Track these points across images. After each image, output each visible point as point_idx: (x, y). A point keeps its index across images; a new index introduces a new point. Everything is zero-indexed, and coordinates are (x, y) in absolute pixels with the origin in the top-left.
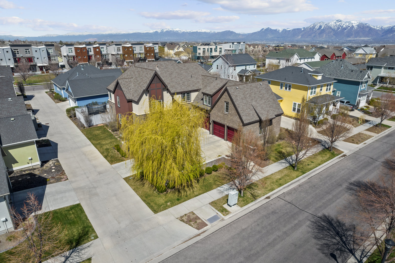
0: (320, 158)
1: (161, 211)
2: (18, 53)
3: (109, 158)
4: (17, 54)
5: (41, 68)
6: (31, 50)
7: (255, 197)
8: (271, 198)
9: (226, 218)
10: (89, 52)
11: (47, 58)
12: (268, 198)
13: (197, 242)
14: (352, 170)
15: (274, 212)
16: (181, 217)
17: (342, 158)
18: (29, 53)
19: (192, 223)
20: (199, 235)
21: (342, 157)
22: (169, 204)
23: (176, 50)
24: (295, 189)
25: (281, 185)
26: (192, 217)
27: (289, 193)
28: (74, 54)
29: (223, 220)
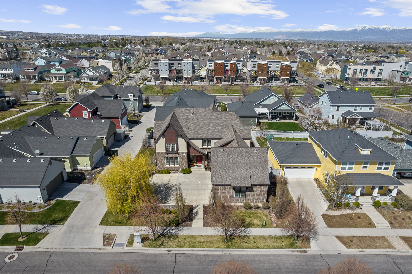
1: (104, 225)
2: (173, 66)
5: (186, 79)
6: (182, 64)
7: (162, 245)
8: (171, 252)
9: (125, 248)
10: (226, 67)
12: (169, 251)
13: (93, 252)
16: (107, 234)
17: (296, 253)
18: (180, 66)
19: (106, 241)
20: (99, 249)
21: (298, 251)
22: (112, 223)
23: (329, 66)
26: (111, 237)
27: (188, 256)
28: (213, 68)
29: (122, 248)
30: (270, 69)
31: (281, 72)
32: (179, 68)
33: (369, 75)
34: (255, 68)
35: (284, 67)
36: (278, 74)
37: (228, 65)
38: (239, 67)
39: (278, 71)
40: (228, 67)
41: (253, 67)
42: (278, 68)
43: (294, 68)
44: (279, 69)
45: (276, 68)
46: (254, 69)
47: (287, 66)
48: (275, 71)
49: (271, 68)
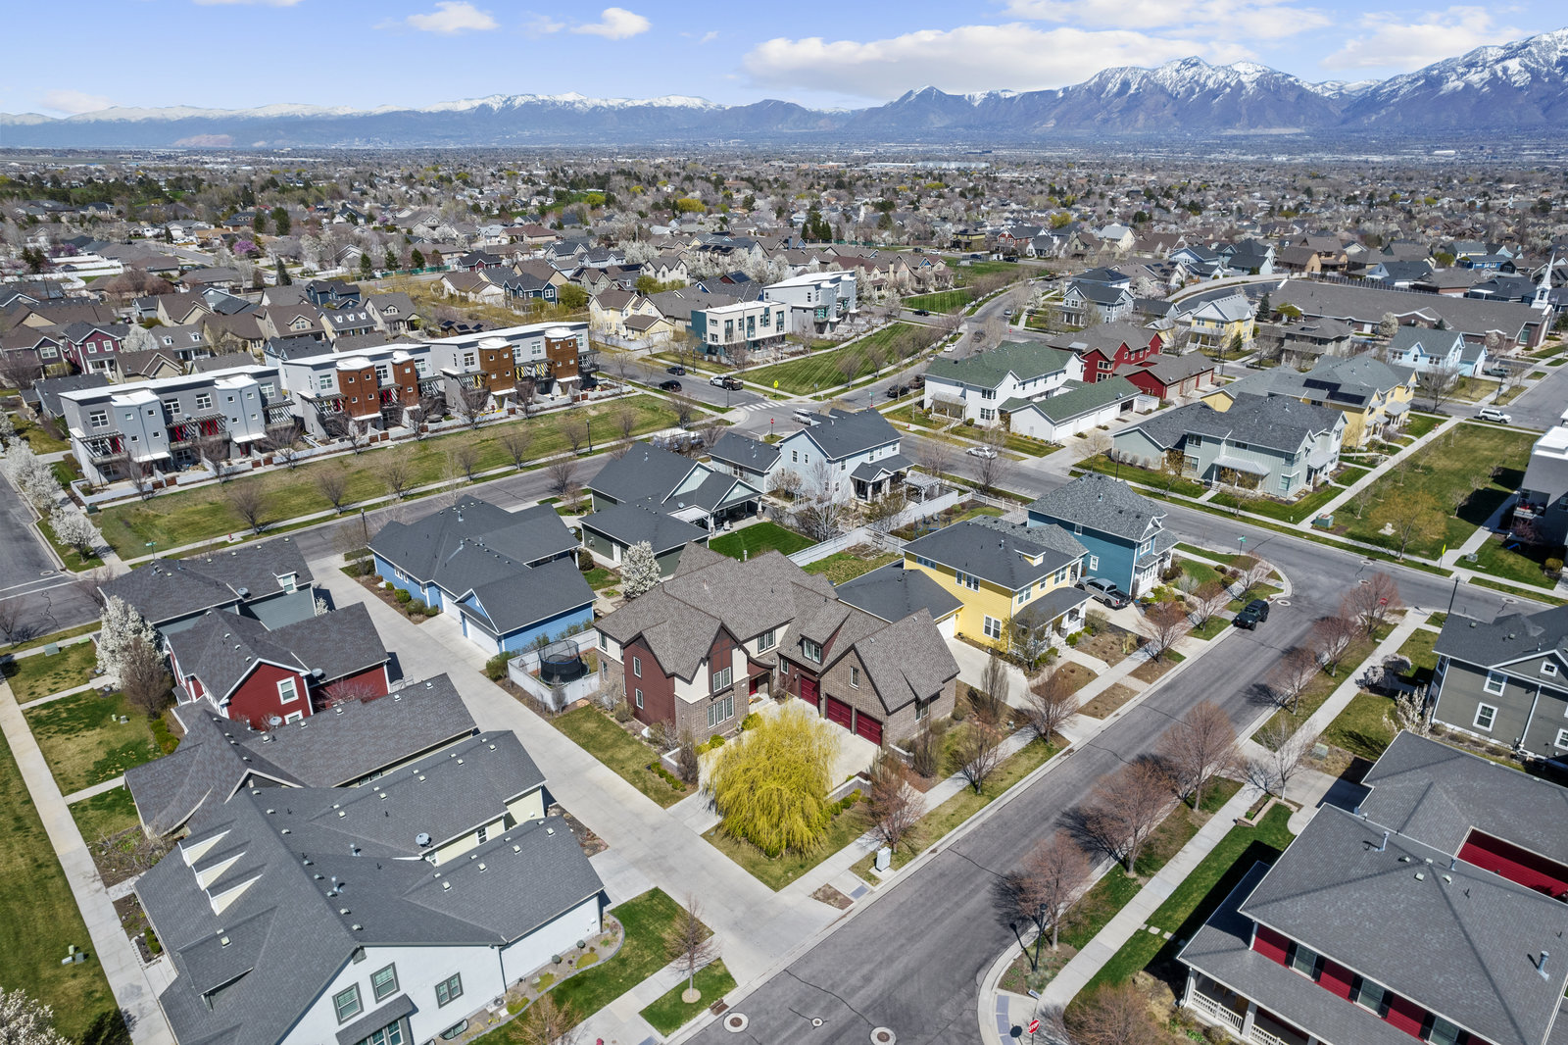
0: (1024, 762)
1: (783, 887)
2: (177, 411)
3: (652, 794)
4: (174, 414)
5: (246, 449)
6: (214, 395)
7: (914, 852)
8: (939, 852)
9: (876, 889)
10: (379, 378)
11: (259, 417)
12: (934, 851)
13: (844, 926)
14: (1074, 786)
15: (942, 875)
16: (815, 894)
17: (1064, 758)
18: (208, 405)
19: (831, 901)
20: (844, 916)
21: (1065, 754)
22: (790, 874)
23: (630, 311)
24: (974, 833)
25: (953, 826)
26: (829, 892)
27: (965, 840)
28: (335, 390)
29: (872, 892)
30: (518, 360)
31: (550, 365)
32: (206, 413)
33: (762, 333)
34: (473, 363)
35: (558, 348)
36: (542, 370)
37: (385, 371)
38: (424, 370)
39: (540, 362)
40: (386, 376)
41: (467, 364)
42: (539, 351)
43: (581, 344)
44: (543, 355)
45: (534, 352)
46: (472, 369)
47: (565, 342)
48: (533, 364)
49: (519, 355)
